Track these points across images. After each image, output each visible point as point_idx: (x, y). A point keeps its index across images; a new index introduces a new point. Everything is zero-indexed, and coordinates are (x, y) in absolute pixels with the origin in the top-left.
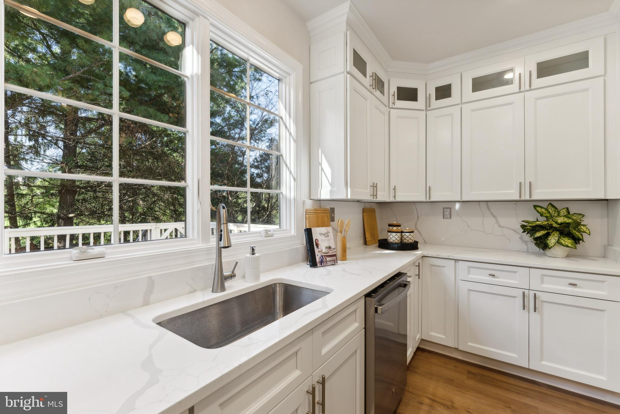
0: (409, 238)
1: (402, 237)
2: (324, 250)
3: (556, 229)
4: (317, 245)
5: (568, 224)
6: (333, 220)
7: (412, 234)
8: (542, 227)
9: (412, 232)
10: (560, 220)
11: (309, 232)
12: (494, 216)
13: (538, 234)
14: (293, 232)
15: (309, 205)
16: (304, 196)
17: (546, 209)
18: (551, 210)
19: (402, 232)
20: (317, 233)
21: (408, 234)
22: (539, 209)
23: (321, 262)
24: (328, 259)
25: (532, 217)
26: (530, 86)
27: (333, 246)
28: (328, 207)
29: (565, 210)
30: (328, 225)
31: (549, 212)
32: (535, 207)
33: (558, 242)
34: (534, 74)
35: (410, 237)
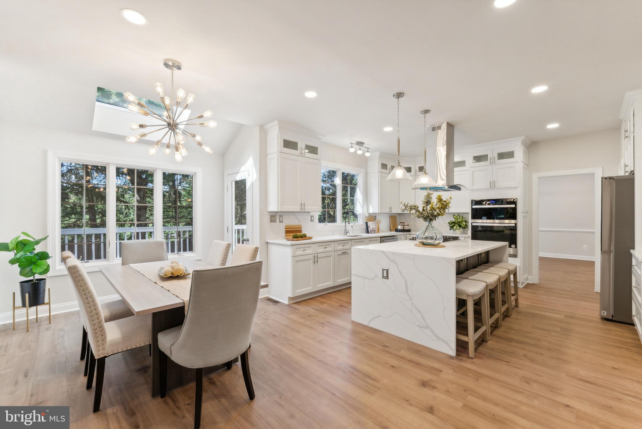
1: (404, 227)
2: (371, 229)
4: (369, 227)
6: (375, 220)
7: (408, 226)
9: (408, 225)
11: (367, 223)
14: (362, 224)
15: (367, 215)
16: (365, 212)
17: (457, 216)
19: (404, 225)
20: (369, 223)
21: (406, 226)
22: (454, 216)
23: (370, 232)
24: (373, 231)
27: (374, 228)
28: (374, 215)
29: (461, 217)
30: (374, 221)
31: (457, 217)
35: (407, 227)
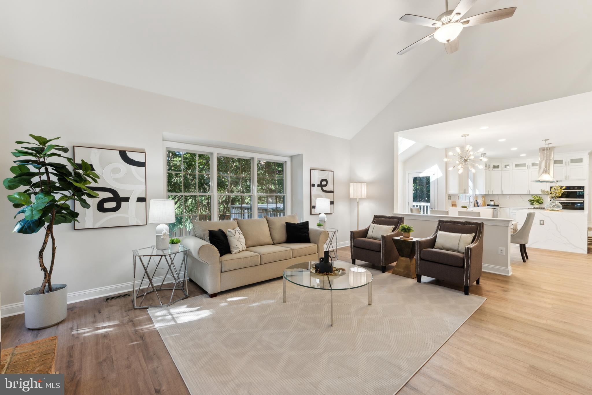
0: (496, 204)
3: (535, 201)
5: (538, 200)
8: (533, 200)
10: (537, 199)
11: (476, 200)
12: (522, 198)
13: (531, 202)
18: (536, 197)
19: (495, 202)
25: (532, 199)
26: (530, 168)
29: (538, 196)
32: (532, 196)
33: (536, 204)
34: (531, 165)
